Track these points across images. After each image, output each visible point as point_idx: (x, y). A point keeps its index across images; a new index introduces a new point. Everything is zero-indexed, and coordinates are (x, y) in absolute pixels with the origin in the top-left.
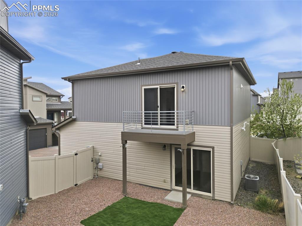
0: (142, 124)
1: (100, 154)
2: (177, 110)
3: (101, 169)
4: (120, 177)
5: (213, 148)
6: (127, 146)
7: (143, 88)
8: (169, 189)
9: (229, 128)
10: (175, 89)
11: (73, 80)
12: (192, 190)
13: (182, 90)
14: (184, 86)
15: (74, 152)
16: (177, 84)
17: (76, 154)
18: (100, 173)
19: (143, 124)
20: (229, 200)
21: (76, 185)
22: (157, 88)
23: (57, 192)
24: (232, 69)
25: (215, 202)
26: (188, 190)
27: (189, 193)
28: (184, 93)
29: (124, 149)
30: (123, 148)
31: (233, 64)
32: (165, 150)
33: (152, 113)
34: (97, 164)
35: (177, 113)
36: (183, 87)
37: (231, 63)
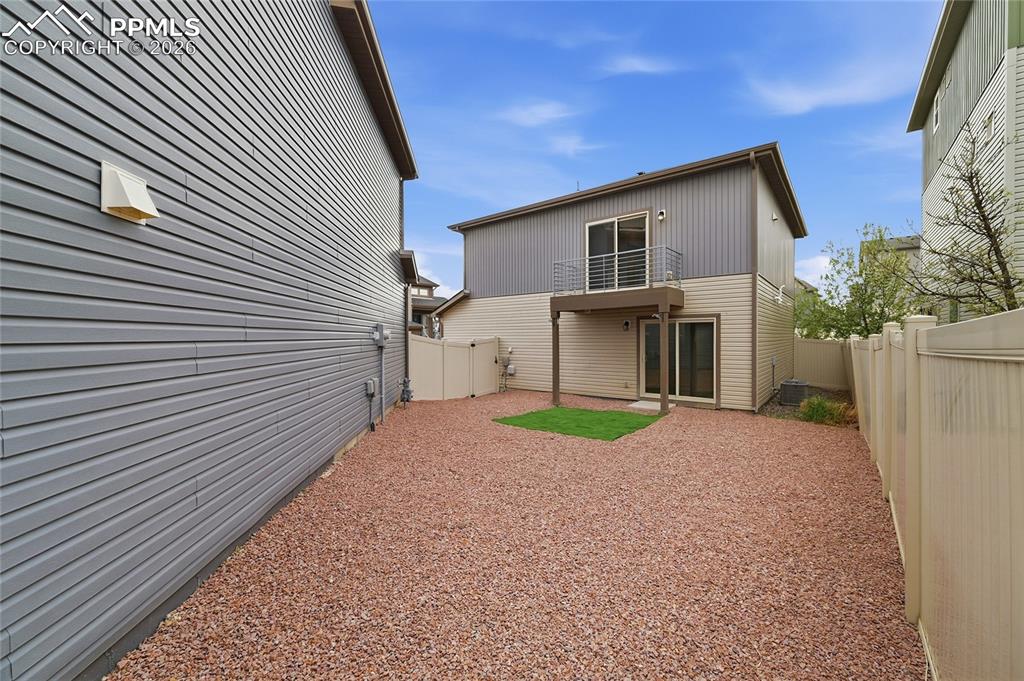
0: (585, 288)
1: (510, 350)
2: (650, 245)
3: (511, 375)
4: (549, 386)
5: (718, 316)
6: (560, 321)
7: (587, 225)
8: (635, 398)
9: (750, 276)
10: (647, 220)
11: (465, 229)
12: (678, 397)
13: (661, 218)
14: (664, 211)
15: (469, 342)
16: (651, 209)
17: (473, 345)
18: (511, 383)
19: (587, 288)
20: (749, 408)
21: (473, 396)
22: (614, 222)
23: (446, 399)
24: (754, 168)
25: (721, 413)
26: (671, 397)
27: (672, 401)
28: (664, 224)
29: (556, 327)
30: (554, 325)
31: (756, 158)
32: (627, 329)
33: (606, 258)
34: (506, 367)
35: (651, 251)
36: (662, 213)
37: (752, 154)
